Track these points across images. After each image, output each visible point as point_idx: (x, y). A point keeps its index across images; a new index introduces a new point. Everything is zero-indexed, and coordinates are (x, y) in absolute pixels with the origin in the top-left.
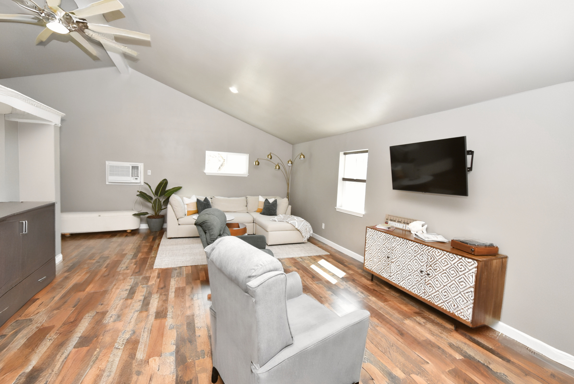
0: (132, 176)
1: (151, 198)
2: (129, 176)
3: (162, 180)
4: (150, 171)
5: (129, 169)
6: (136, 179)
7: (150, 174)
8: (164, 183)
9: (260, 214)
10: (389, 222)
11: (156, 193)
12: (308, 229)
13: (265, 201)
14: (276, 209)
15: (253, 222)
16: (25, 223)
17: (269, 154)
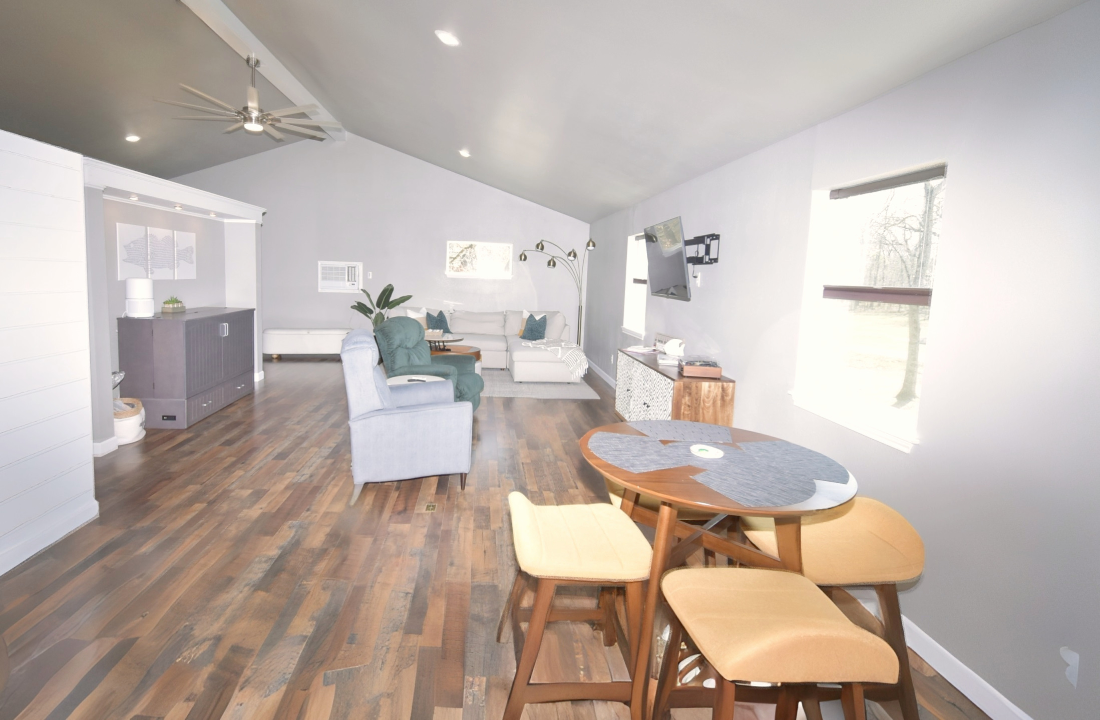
0: (348, 280)
1: (371, 312)
2: (343, 279)
3: (386, 286)
4: (371, 273)
5: (345, 271)
6: (352, 284)
7: (371, 277)
8: (388, 291)
9: (520, 339)
10: (658, 344)
11: (378, 305)
12: (579, 361)
13: (529, 317)
14: (544, 330)
15: (506, 349)
16: (226, 325)
17: (539, 242)
